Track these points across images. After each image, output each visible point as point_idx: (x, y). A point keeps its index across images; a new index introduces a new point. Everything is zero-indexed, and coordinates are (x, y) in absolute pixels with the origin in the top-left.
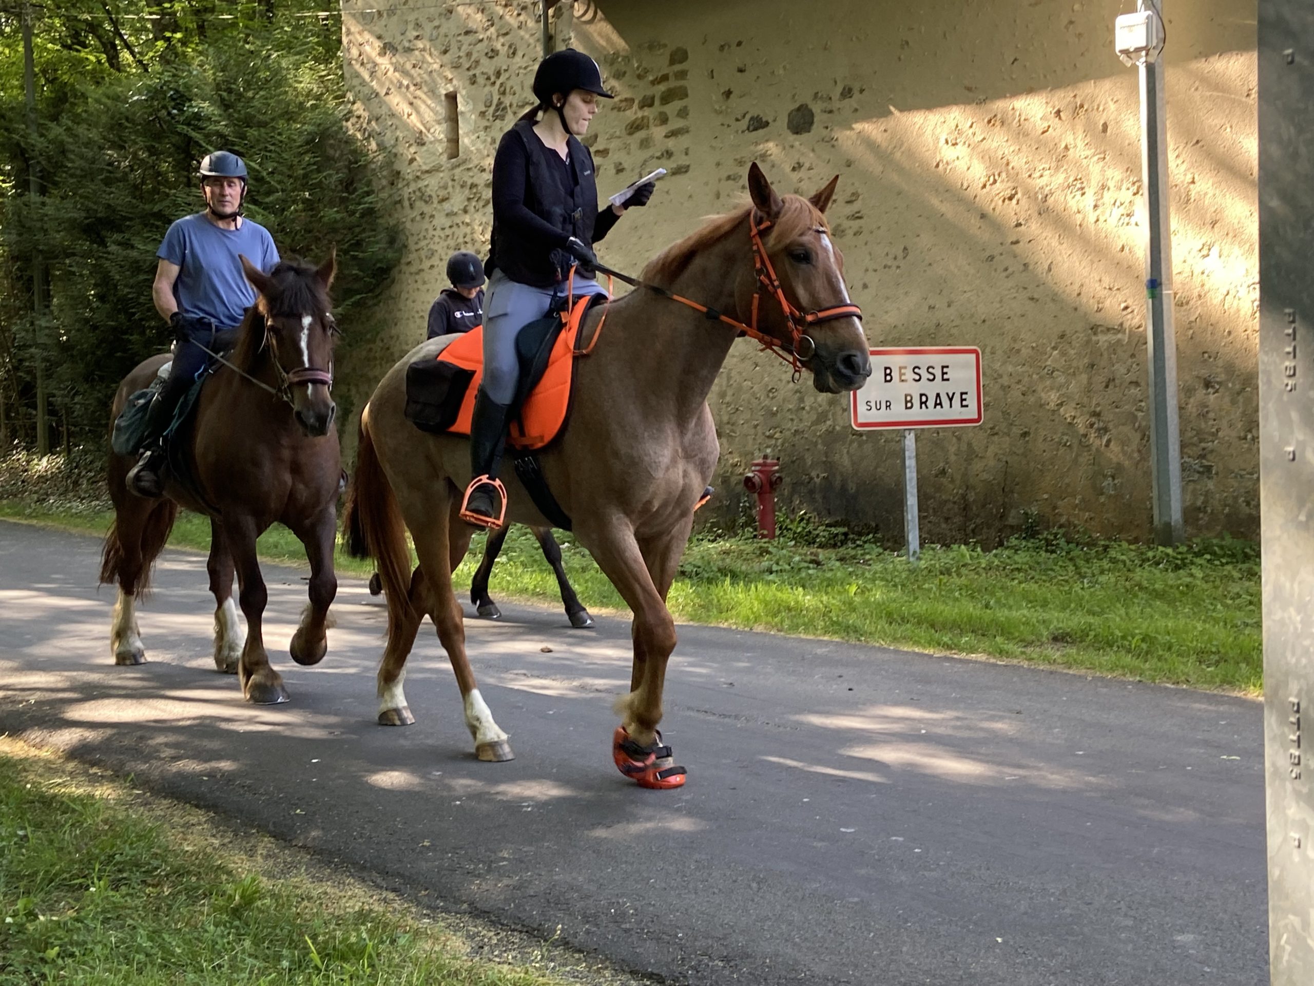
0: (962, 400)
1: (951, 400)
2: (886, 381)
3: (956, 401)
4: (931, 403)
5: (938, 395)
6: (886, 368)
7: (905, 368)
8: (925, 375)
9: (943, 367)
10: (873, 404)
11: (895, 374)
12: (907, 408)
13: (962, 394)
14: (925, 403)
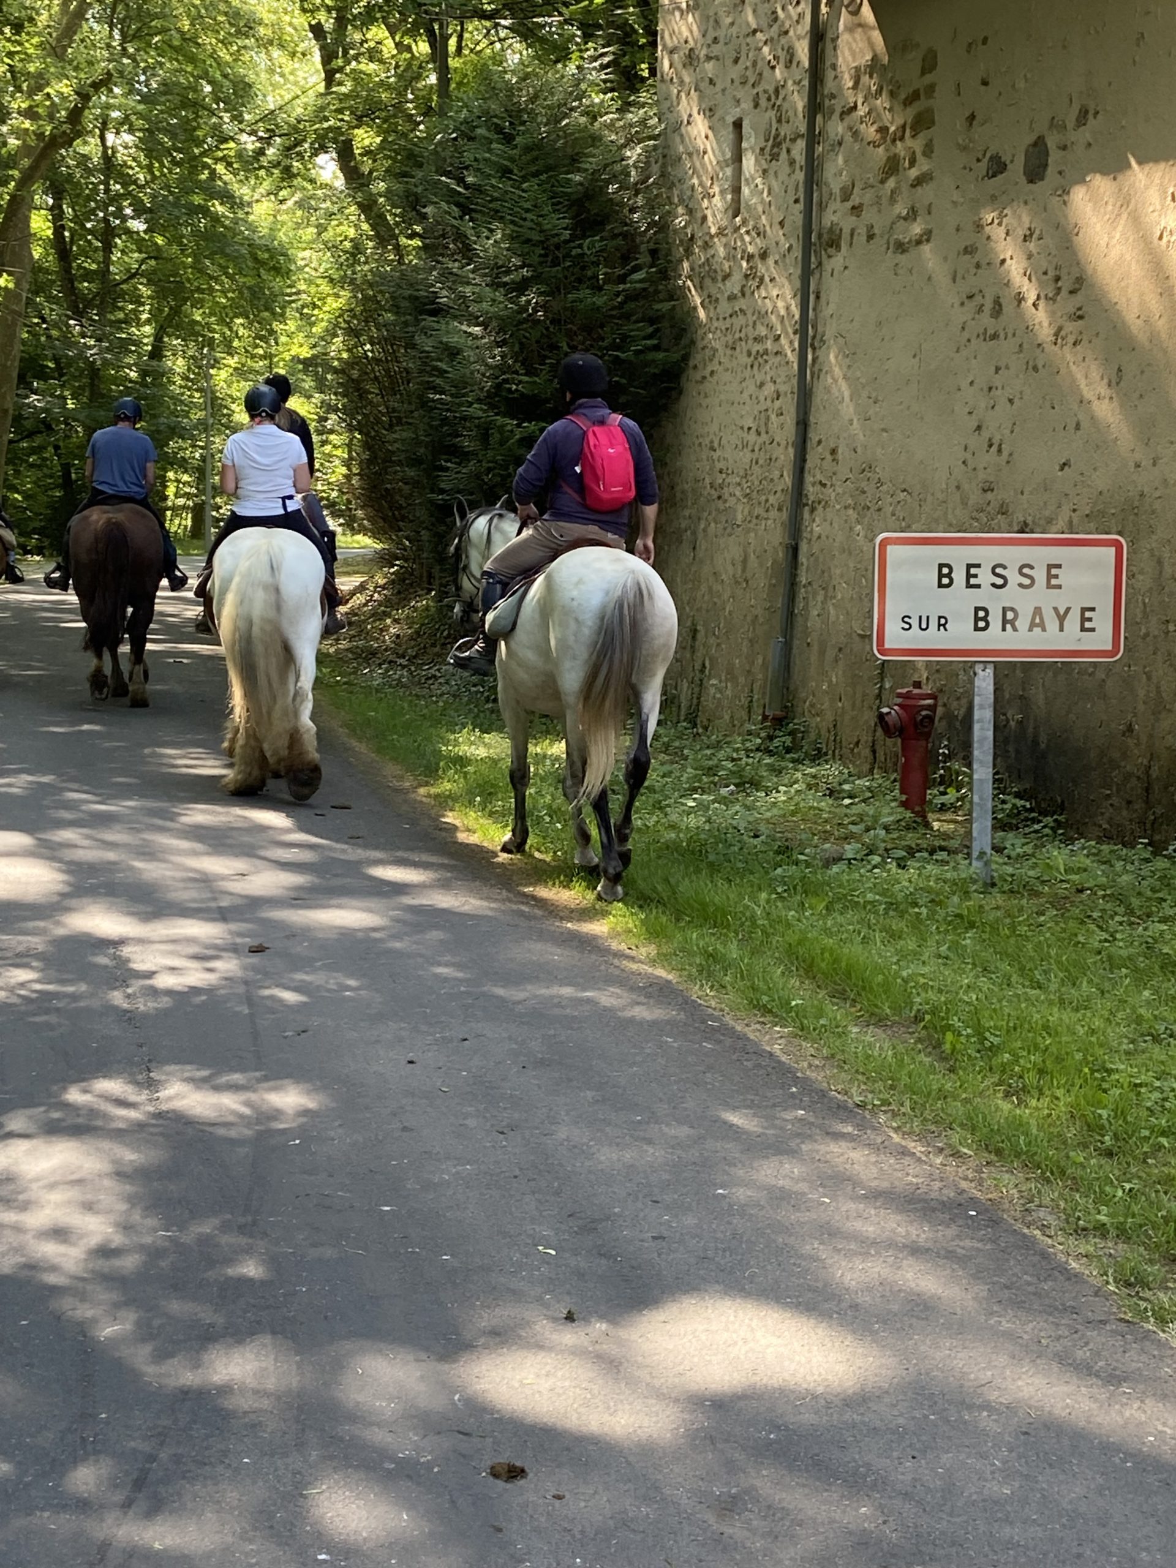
0: (1084, 620)
1: (1062, 618)
2: (940, 585)
3: (1073, 622)
4: (1022, 624)
5: (1038, 611)
6: (941, 566)
7: (978, 566)
8: (1014, 578)
9: (1050, 567)
10: (914, 622)
11: (959, 576)
12: (976, 629)
13: (1084, 610)
14: (1012, 623)
